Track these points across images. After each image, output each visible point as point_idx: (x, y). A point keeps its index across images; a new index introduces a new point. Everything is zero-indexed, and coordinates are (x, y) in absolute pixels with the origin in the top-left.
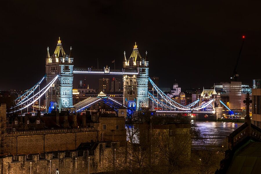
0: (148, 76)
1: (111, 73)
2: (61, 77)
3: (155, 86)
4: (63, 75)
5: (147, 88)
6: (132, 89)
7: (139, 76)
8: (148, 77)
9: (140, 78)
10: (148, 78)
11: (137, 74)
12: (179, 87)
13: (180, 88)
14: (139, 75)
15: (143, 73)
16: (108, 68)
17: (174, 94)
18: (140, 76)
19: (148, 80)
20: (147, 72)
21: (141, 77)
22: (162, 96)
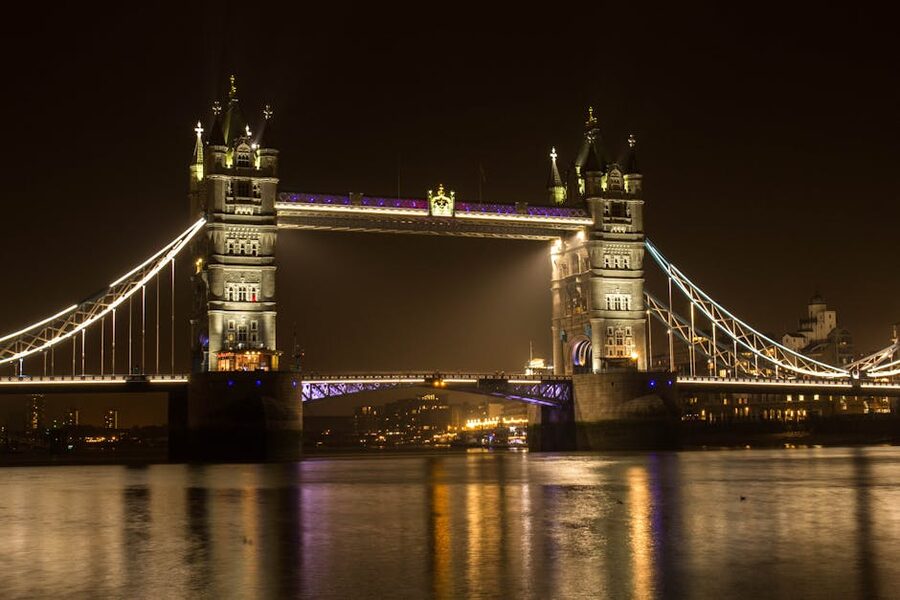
0: (638, 232)
1: (461, 215)
2: (216, 224)
3: (674, 274)
4: (224, 216)
5: (636, 284)
6: (579, 289)
7: (597, 233)
8: (641, 236)
9: (601, 238)
10: (639, 240)
11: (590, 222)
12: (828, 309)
13: (833, 314)
14: (597, 227)
15: (617, 222)
16: (448, 195)
17: (811, 336)
18: (602, 230)
19: (641, 251)
20: (634, 215)
21: (606, 235)
22: (712, 318)
